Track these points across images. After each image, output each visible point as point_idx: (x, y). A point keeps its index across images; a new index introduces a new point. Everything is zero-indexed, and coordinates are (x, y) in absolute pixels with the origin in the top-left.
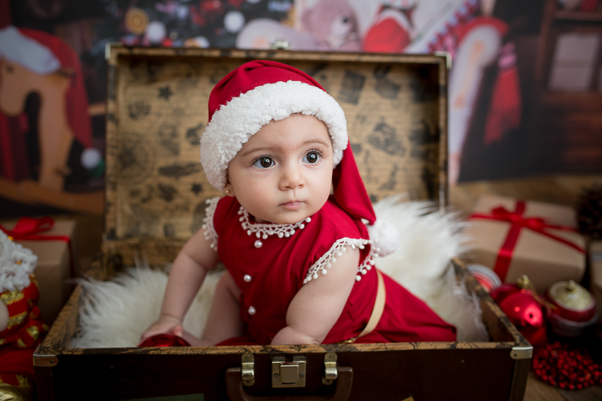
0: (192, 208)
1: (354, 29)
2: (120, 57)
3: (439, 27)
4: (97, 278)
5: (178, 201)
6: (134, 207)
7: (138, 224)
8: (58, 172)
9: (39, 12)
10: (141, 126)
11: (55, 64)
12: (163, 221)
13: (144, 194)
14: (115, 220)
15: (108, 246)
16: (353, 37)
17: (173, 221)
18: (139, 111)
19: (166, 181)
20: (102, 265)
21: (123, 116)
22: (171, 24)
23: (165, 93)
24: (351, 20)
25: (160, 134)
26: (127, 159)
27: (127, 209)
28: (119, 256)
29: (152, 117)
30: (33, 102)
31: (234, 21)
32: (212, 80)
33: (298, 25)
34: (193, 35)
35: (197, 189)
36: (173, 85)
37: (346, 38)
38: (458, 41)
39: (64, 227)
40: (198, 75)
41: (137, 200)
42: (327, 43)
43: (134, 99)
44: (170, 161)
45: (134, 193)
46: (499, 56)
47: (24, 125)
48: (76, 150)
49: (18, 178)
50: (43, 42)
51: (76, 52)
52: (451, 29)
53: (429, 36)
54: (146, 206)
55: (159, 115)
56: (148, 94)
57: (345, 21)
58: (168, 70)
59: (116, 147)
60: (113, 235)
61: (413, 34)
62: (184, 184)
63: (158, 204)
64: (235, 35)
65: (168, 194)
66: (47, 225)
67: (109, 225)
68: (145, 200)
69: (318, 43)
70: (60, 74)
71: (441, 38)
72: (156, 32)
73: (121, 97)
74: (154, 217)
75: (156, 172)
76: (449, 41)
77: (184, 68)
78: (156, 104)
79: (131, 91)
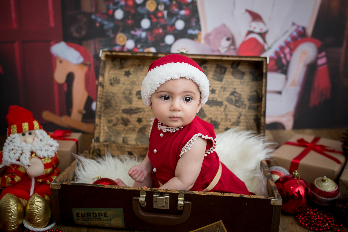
1: (233, 43)
3: (281, 42)
16: (232, 47)
24: (231, 39)
31: (169, 39)
33: (203, 42)
34: (149, 47)
37: (229, 48)
38: (292, 51)
42: (219, 51)
46: (317, 59)
52: (287, 44)
53: (276, 47)
57: (228, 39)
61: (266, 47)
64: (170, 46)
69: (213, 51)
71: (282, 48)
76: (287, 50)
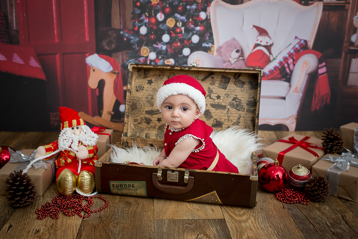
0: (157, 127)
2: (133, 68)
4: (118, 147)
5: (151, 124)
6: (135, 125)
7: (136, 132)
8: (109, 113)
9: (107, 48)
10: (140, 94)
11: (111, 69)
12: (146, 132)
13: (139, 121)
14: (127, 130)
15: (124, 138)
17: (149, 132)
18: (139, 89)
19: (148, 116)
20: (120, 144)
21: (134, 90)
22: (159, 53)
23: (150, 82)
24: (240, 51)
25: (147, 98)
26: (134, 107)
27: (132, 126)
28: (127, 143)
29: (144, 91)
30: (102, 84)
32: (168, 78)
33: (215, 53)
35: (159, 120)
36: (153, 79)
38: (295, 61)
39: (109, 132)
40: (163, 75)
41: (136, 123)
43: (138, 84)
44: (150, 109)
45: (135, 120)
47: (97, 93)
48: (117, 104)
49: (93, 115)
50: (107, 60)
51: (120, 64)
54: (139, 125)
55: (147, 90)
56: (143, 82)
57: (238, 51)
58: (151, 73)
59: (130, 102)
60: (126, 135)
61: (271, 58)
62: (154, 118)
63: (144, 125)
64: (187, 57)
65: (148, 121)
66: (103, 130)
67: (125, 131)
68: (139, 123)
70: (113, 72)
72: (152, 56)
73: (133, 83)
74: (142, 130)
75: (144, 113)
77: (157, 73)
78: (146, 86)
79: (137, 81)
